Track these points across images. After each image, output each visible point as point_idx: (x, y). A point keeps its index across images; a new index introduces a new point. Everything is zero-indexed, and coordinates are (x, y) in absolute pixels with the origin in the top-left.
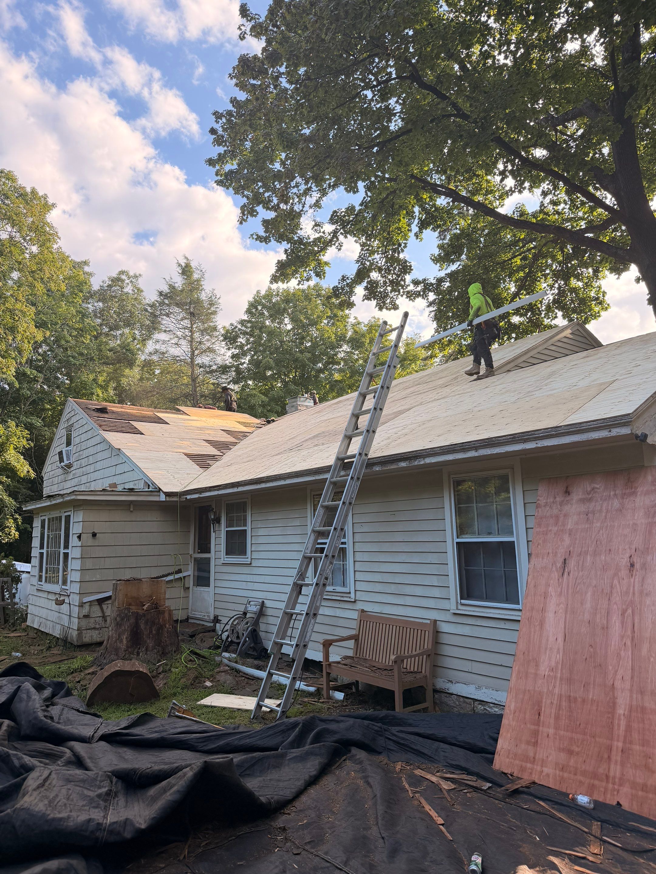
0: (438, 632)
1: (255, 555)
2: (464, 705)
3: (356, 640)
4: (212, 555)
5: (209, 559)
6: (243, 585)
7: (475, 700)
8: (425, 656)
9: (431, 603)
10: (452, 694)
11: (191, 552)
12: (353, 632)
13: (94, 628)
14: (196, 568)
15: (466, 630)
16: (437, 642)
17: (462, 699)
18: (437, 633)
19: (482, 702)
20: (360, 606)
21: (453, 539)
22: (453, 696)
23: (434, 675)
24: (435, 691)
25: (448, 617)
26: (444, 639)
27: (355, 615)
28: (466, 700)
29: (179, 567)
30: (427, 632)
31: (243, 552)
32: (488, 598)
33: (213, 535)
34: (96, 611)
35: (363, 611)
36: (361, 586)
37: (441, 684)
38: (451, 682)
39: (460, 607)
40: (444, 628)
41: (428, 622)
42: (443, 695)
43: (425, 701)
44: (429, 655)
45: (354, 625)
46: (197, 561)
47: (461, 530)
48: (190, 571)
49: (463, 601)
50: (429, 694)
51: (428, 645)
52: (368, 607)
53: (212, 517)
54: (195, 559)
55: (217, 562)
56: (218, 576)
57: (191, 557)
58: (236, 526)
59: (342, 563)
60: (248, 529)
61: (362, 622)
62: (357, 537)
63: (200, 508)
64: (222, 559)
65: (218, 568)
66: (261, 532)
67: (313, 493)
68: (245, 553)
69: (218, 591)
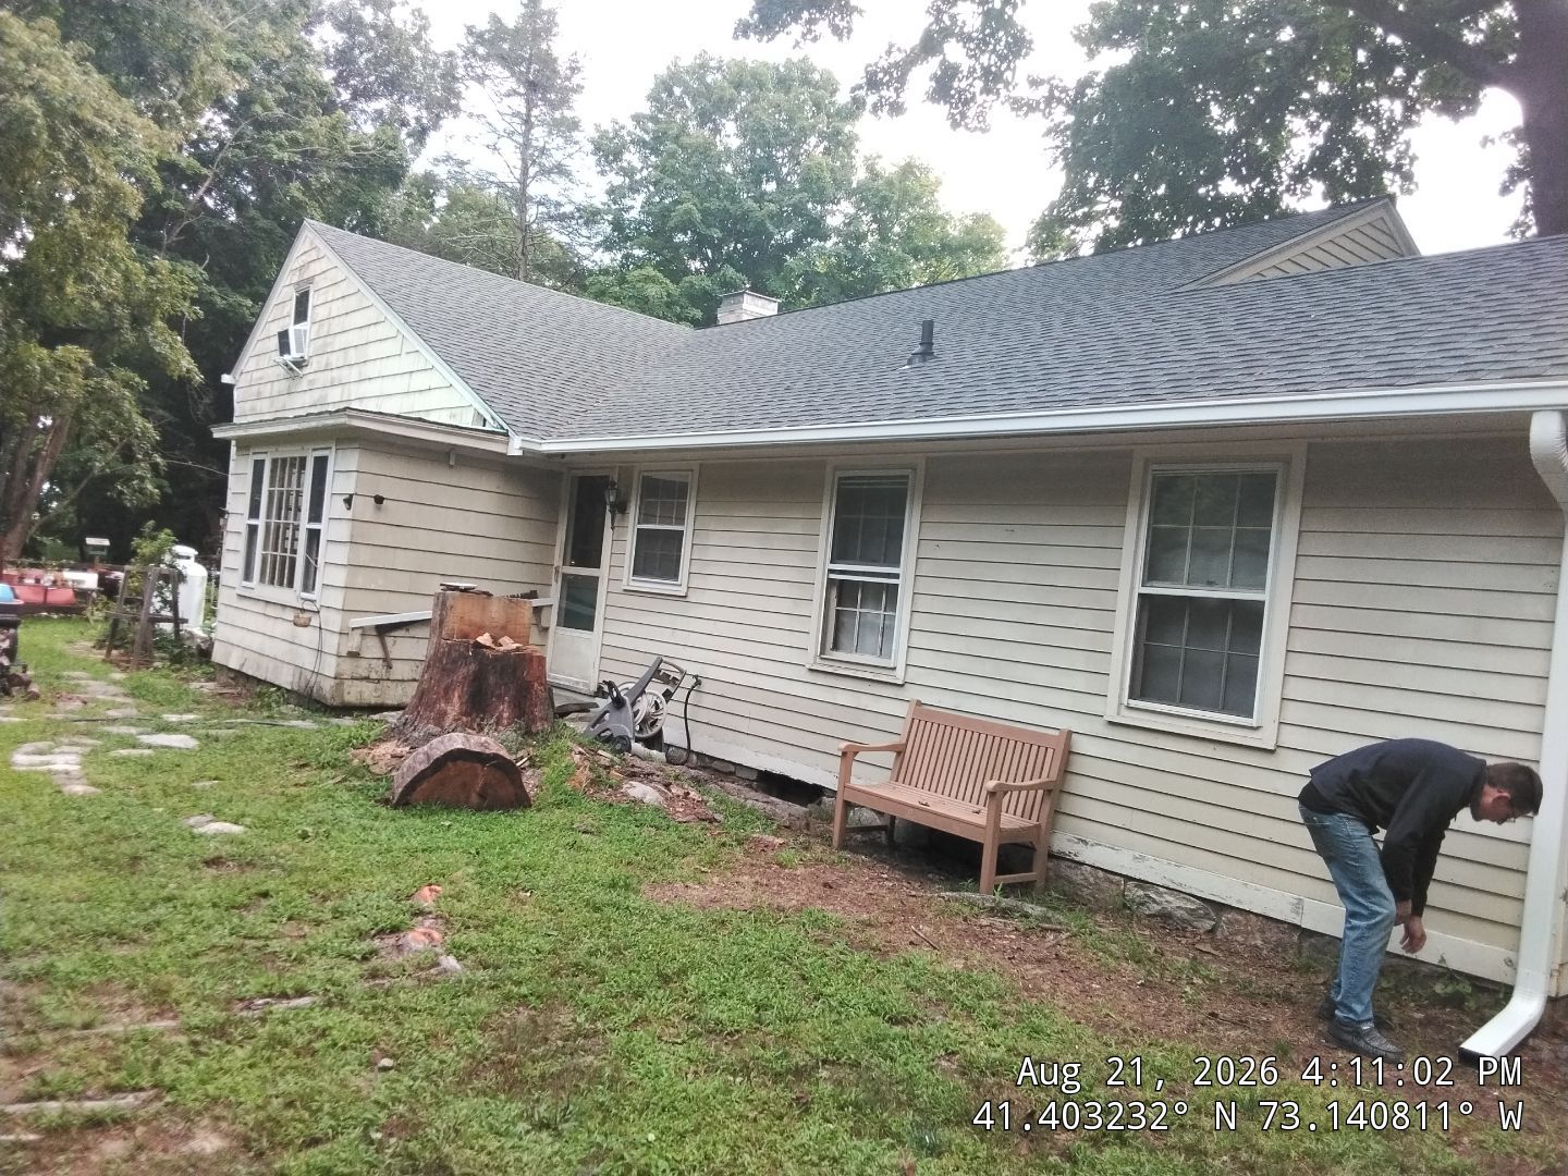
0: (1071, 752)
1: (696, 582)
2: (1106, 885)
3: (899, 753)
4: (603, 573)
5: (596, 579)
6: (666, 635)
7: (1128, 878)
8: (1040, 792)
9: (1065, 700)
10: (1083, 864)
11: (558, 561)
12: (895, 740)
13: (367, 679)
14: (565, 595)
15: (1132, 755)
16: (1065, 771)
17: (1101, 874)
18: (1069, 753)
19: (1142, 883)
20: (911, 693)
21: (1132, 588)
22: (1083, 867)
23: (1052, 826)
24: (1052, 856)
25: (1098, 727)
26: (1079, 765)
27: (902, 710)
28: (1111, 876)
29: (533, 588)
30: (1050, 751)
31: (672, 573)
32: (1182, 702)
33: (608, 533)
34: (372, 648)
35: (919, 703)
36: (918, 658)
37: (1062, 843)
38: (1085, 843)
39: (1125, 712)
40: (1081, 745)
41: (1056, 733)
42: (1063, 864)
43: (1028, 868)
44: (1050, 791)
45: (900, 727)
46: (570, 583)
47: (1152, 573)
48: (553, 597)
49: (1133, 703)
50: (1040, 861)
51: (1049, 773)
52: (928, 697)
53: (612, 499)
54: (564, 575)
55: (615, 587)
56: (612, 613)
57: (557, 572)
58: (660, 523)
59: (882, 612)
60: (687, 528)
61: (916, 722)
62: (926, 567)
63: (582, 479)
64: (625, 582)
65: (614, 599)
66: (714, 539)
67: (839, 474)
68: (675, 576)
69: (609, 640)
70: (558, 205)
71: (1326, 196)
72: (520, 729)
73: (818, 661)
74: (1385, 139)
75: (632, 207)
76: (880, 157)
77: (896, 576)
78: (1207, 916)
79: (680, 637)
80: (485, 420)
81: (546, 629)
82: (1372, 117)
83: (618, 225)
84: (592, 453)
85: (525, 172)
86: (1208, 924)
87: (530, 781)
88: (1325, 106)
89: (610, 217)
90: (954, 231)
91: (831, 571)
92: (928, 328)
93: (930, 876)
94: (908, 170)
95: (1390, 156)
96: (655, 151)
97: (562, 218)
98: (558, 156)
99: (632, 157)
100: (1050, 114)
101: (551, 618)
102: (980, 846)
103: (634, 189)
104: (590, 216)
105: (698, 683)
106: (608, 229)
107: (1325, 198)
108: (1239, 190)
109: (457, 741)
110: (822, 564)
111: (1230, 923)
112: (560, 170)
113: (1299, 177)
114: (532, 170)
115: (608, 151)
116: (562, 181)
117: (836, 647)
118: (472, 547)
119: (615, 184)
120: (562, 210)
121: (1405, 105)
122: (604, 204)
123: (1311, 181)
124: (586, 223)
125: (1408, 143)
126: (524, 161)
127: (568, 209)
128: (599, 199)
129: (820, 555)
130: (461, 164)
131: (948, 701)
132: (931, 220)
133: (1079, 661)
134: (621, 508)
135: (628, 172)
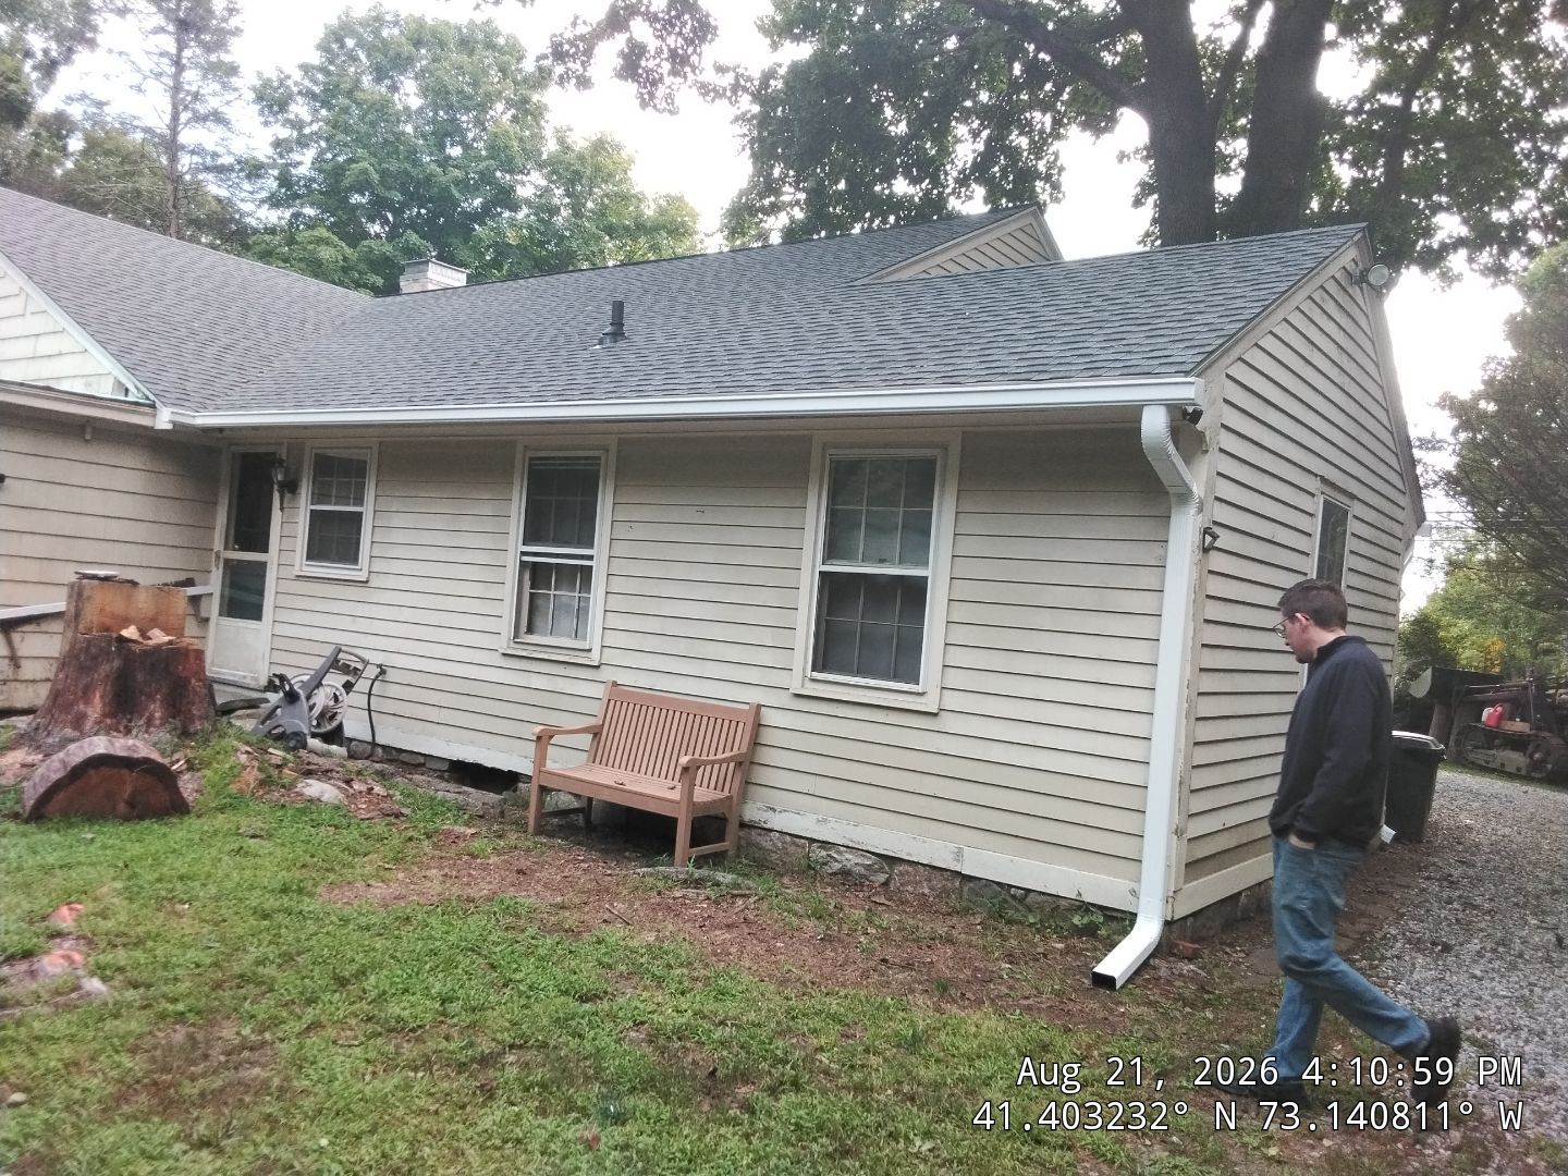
0: (760, 725)
1: (378, 566)
2: (793, 848)
3: (595, 735)
4: (272, 558)
5: (263, 566)
7: (813, 841)
8: (732, 765)
9: (753, 675)
10: (771, 830)
11: (218, 545)
12: (592, 722)
14: (228, 582)
15: (815, 724)
16: (755, 743)
17: (788, 838)
18: (758, 726)
19: (825, 844)
20: (607, 674)
21: (814, 566)
22: (772, 834)
23: (744, 797)
24: (743, 825)
25: (784, 700)
26: (768, 737)
27: (598, 691)
28: (797, 840)
29: (190, 575)
30: (741, 725)
31: (352, 557)
32: (859, 672)
33: (277, 516)
35: (615, 684)
36: (613, 639)
37: (752, 813)
38: (774, 810)
39: (809, 685)
40: (770, 717)
41: (747, 707)
42: (753, 832)
43: (721, 839)
44: (741, 763)
45: (597, 708)
46: (232, 569)
47: (832, 550)
48: (213, 585)
49: (816, 675)
50: (732, 829)
51: (741, 745)
52: (624, 678)
53: (280, 477)
54: (227, 561)
55: (285, 572)
56: (284, 601)
57: (218, 557)
58: (336, 504)
59: (577, 594)
60: (367, 510)
61: (612, 702)
62: (620, 549)
63: (244, 456)
64: (297, 568)
65: (285, 586)
66: (398, 520)
67: (530, 454)
68: (355, 560)
69: (280, 630)
70: (215, 155)
71: (987, 200)
72: (175, 729)
73: (512, 645)
74: (1038, 149)
75: (300, 163)
76: (570, 130)
77: (591, 558)
78: (881, 870)
79: (362, 625)
80: (127, 390)
81: (207, 620)
82: (1026, 128)
83: (285, 180)
84: (255, 428)
85: (175, 118)
86: (882, 878)
87: (188, 786)
88: (984, 113)
89: (276, 172)
90: (649, 211)
91: (523, 553)
92: (618, 308)
93: (627, 854)
94: (599, 146)
95: (1041, 166)
96: (326, 104)
97: (220, 170)
98: (214, 103)
99: (300, 109)
100: (736, 101)
101: (213, 608)
102: (673, 822)
103: (303, 142)
104: (254, 170)
105: (383, 672)
106: (275, 185)
107: (986, 203)
108: (911, 190)
109: (99, 745)
110: (514, 543)
111: (901, 874)
112: (218, 118)
113: (963, 181)
114: (184, 117)
115: (273, 100)
116: (219, 130)
117: (530, 630)
118: (115, 530)
119: (281, 137)
120: (220, 161)
121: (1054, 118)
122: (270, 158)
123: (973, 185)
124: (249, 177)
125: (1056, 155)
126: (175, 107)
127: (226, 160)
128: (263, 151)
129: (512, 536)
130: (100, 104)
131: (644, 680)
132: (625, 198)
133: (767, 637)
134: (291, 487)
135: (297, 125)
